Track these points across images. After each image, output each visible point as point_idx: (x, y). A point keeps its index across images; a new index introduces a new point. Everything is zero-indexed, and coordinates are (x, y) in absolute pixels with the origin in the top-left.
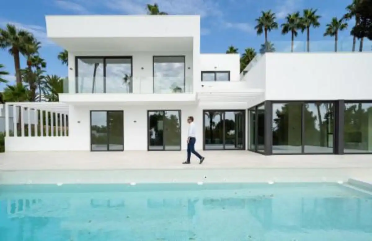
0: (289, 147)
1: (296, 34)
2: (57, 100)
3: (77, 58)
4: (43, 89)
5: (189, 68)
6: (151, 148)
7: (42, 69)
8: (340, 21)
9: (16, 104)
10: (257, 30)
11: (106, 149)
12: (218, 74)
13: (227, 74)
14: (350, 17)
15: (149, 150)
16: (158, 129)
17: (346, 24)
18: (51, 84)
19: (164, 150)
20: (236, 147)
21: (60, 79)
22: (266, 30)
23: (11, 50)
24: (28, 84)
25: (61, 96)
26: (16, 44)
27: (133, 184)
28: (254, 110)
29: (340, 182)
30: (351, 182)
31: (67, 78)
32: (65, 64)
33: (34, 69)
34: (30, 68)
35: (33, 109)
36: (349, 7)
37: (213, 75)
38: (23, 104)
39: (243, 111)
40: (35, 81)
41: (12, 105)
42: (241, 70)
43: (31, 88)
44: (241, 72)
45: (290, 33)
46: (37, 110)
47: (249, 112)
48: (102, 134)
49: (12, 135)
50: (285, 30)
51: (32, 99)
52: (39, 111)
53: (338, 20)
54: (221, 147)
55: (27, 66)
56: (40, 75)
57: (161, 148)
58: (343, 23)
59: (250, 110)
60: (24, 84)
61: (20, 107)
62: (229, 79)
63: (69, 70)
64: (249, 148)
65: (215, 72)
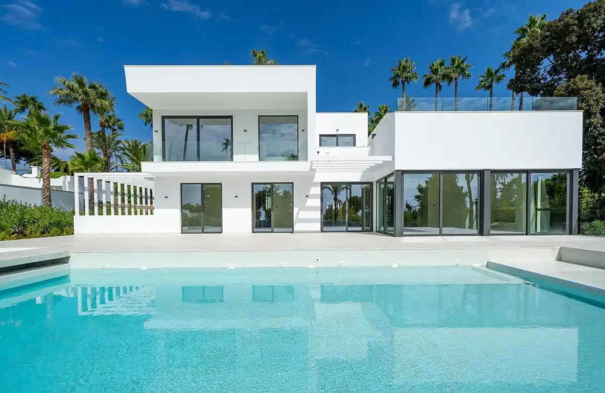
0: (428, 228)
1: (440, 87)
2: (139, 170)
3: (164, 118)
4: (119, 157)
5: (303, 131)
6: (255, 230)
7: (119, 132)
8: (496, 72)
9: (87, 175)
10: (392, 82)
11: (200, 231)
12: (340, 138)
13: (352, 138)
14: (509, 66)
15: (253, 232)
16: (267, 208)
17: (504, 76)
18: (130, 151)
19: (272, 232)
20: (363, 228)
21: (142, 144)
22: (403, 82)
23: (79, 108)
24: (100, 151)
25: (144, 165)
26: (86, 98)
27: (232, 267)
28: (382, 183)
29: (477, 265)
30: (490, 265)
31: (152, 142)
32: (149, 125)
33: (108, 133)
34: (103, 131)
35: (109, 182)
36: (507, 55)
37: (335, 138)
38: (97, 176)
39: (371, 184)
40: (110, 147)
41: (82, 177)
42: (369, 133)
43: (105, 155)
44: (369, 135)
45: (433, 86)
46: (114, 183)
47: (378, 184)
48: (196, 215)
49: (82, 213)
50: (428, 82)
51: (106, 168)
52: (116, 184)
53: (493, 71)
54: (344, 228)
55: (100, 129)
56: (116, 139)
57: (269, 230)
58: (500, 73)
59: (379, 182)
60: (97, 151)
61: (92, 179)
62: (354, 145)
63: (154, 133)
64: (378, 230)
65: (335, 136)
